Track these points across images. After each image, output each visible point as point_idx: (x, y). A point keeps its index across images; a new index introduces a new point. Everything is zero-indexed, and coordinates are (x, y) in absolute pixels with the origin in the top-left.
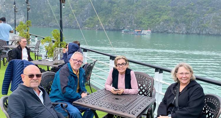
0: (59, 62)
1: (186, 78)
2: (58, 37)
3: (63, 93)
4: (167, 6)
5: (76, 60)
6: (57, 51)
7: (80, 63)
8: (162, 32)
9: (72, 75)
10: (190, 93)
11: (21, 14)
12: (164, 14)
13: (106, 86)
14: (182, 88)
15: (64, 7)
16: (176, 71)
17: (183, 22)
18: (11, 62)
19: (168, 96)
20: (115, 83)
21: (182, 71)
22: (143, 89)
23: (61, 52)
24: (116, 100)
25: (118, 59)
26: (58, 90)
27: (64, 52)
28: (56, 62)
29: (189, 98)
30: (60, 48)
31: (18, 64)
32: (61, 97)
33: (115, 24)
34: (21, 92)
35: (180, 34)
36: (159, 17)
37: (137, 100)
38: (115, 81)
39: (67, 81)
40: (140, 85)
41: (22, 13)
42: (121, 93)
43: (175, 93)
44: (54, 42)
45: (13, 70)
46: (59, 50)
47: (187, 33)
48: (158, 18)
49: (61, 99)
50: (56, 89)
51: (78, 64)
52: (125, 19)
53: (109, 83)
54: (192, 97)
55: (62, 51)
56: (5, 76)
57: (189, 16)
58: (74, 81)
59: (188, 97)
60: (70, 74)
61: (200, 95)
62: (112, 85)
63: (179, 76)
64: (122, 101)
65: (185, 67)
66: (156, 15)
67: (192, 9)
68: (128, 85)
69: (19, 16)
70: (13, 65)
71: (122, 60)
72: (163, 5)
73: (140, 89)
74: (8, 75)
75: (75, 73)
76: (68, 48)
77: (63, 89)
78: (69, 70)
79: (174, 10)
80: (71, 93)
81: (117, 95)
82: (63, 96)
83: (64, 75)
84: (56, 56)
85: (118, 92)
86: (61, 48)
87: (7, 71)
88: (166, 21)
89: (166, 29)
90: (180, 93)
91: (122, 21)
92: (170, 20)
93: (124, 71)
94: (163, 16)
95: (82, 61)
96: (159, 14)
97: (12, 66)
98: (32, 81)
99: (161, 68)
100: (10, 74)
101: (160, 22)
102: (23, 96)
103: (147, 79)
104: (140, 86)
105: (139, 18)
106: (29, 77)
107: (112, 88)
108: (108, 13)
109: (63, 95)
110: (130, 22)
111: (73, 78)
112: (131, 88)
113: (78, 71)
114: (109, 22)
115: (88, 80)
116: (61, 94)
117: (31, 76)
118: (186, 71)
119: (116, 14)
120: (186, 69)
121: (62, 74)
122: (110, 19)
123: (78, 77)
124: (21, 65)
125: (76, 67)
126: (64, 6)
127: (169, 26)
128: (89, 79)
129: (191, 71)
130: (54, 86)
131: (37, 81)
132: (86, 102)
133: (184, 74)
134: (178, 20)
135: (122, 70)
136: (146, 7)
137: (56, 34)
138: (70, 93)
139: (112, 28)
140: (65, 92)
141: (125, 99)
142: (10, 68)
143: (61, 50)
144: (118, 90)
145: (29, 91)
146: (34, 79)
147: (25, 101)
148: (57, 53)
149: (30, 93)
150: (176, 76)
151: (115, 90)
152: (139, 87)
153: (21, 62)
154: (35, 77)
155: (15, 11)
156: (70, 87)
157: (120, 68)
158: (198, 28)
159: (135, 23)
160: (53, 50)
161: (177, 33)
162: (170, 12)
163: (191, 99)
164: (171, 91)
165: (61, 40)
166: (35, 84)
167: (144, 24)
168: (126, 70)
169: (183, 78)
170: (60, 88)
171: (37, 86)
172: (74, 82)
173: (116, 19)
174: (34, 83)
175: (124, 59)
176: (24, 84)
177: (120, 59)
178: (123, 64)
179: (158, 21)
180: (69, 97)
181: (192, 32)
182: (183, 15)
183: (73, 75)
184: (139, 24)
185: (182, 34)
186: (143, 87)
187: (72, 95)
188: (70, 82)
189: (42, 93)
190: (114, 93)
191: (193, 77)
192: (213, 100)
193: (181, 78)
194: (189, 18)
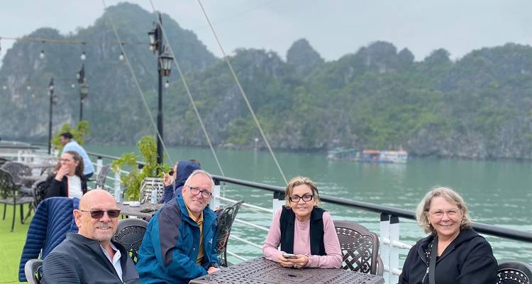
0: (153, 208)
1: (450, 223)
2: (151, 153)
3: (167, 265)
4: (432, 90)
5: (197, 188)
6: (149, 187)
7: (205, 196)
8: (424, 156)
9: (186, 223)
10: (462, 258)
11: (63, 113)
12: (424, 109)
13: (266, 249)
14: (442, 247)
15: (167, 85)
16: (427, 207)
17: (476, 129)
18: (43, 205)
19: (412, 267)
20: (286, 242)
21: (440, 207)
22: (353, 262)
23: (158, 189)
24: (290, 278)
25: (294, 185)
26: (154, 258)
27: (167, 184)
28: (146, 207)
29: (459, 268)
30: (155, 179)
31: (61, 208)
32: (159, 274)
33: (304, 134)
34: (72, 247)
35: (471, 159)
36: (414, 117)
37: (339, 279)
38: (287, 239)
39: (175, 235)
40: (345, 252)
41: (66, 110)
42: (302, 264)
43: (428, 260)
44: (141, 166)
45: (47, 222)
46: (153, 183)
47: (490, 158)
48: (411, 121)
49: (161, 279)
50: (149, 256)
51: (200, 199)
52: (326, 122)
53: (274, 242)
54: (465, 264)
55: (161, 185)
56: (28, 238)
57: (490, 114)
58: (192, 238)
59: (458, 266)
60: (183, 221)
61: (485, 259)
62: (280, 248)
63: (434, 218)
64: (303, 279)
65: (445, 197)
66: (404, 111)
67: (495, 97)
68: (318, 247)
69: (61, 117)
70: (47, 211)
71: (304, 186)
72: (421, 88)
73: (347, 261)
74: (35, 233)
75: (194, 218)
76: (175, 174)
77: (167, 254)
78: (180, 212)
79: (450, 100)
80: (185, 264)
81: (293, 268)
82: (166, 272)
83: (169, 222)
84: (147, 198)
85: (294, 263)
86: (159, 179)
87: (34, 225)
88: (434, 127)
89: (435, 148)
90: (438, 258)
91: (321, 126)
92: (444, 124)
93: (308, 214)
94: (422, 114)
95: (209, 190)
96: (413, 110)
97: (44, 213)
98: (97, 225)
99: (393, 211)
100: (39, 231)
101: (418, 130)
102: (77, 258)
103: (361, 237)
104: (347, 255)
105: (364, 119)
106: (93, 217)
107: (279, 254)
108: (284, 108)
109: (166, 270)
110: (339, 130)
111: (188, 229)
112: (326, 254)
113: (200, 216)
114: (288, 131)
115: (222, 248)
116: (160, 268)
117: (97, 214)
118: (448, 206)
119: (305, 111)
120: (448, 201)
121: (165, 221)
122: (290, 123)
123: (201, 227)
124: (67, 210)
125: (196, 205)
126: (168, 82)
127: (442, 138)
128: (225, 246)
129: (460, 206)
130: (145, 251)
131: (110, 224)
132: (220, 280)
133: (445, 214)
134: (464, 123)
135: (302, 210)
136: (379, 91)
137: (147, 146)
138: (182, 265)
139: (295, 144)
140: (171, 261)
141: (311, 276)
142: (40, 219)
143: (159, 183)
144: (296, 258)
145: (90, 247)
146: (102, 222)
147: (82, 270)
148: (148, 190)
149: (93, 252)
150: (427, 221)
151: (287, 258)
152: (345, 258)
153: (66, 204)
154: (105, 217)
155: (52, 102)
156: (182, 251)
157: (299, 206)
158: (516, 143)
159: (352, 133)
160: (139, 185)
161: (464, 158)
162: (441, 103)
163: (465, 270)
164: (418, 254)
165: (160, 161)
166: (103, 233)
167: (376, 134)
168: (312, 212)
169: (443, 223)
170: (159, 253)
171: (109, 236)
172: (190, 238)
173: (305, 123)
174: (103, 231)
175: (308, 184)
176: (79, 233)
177: (299, 184)
178: (305, 196)
179: (411, 127)
180: (180, 273)
181: (500, 156)
182: (475, 111)
183: (189, 223)
184: (364, 135)
185: (478, 159)
186: (353, 256)
187: (188, 268)
188: (184, 239)
189: (118, 254)
190: (286, 263)
191: (466, 220)
192: (517, 273)
193: (438, 223)
194: (490, 120)
